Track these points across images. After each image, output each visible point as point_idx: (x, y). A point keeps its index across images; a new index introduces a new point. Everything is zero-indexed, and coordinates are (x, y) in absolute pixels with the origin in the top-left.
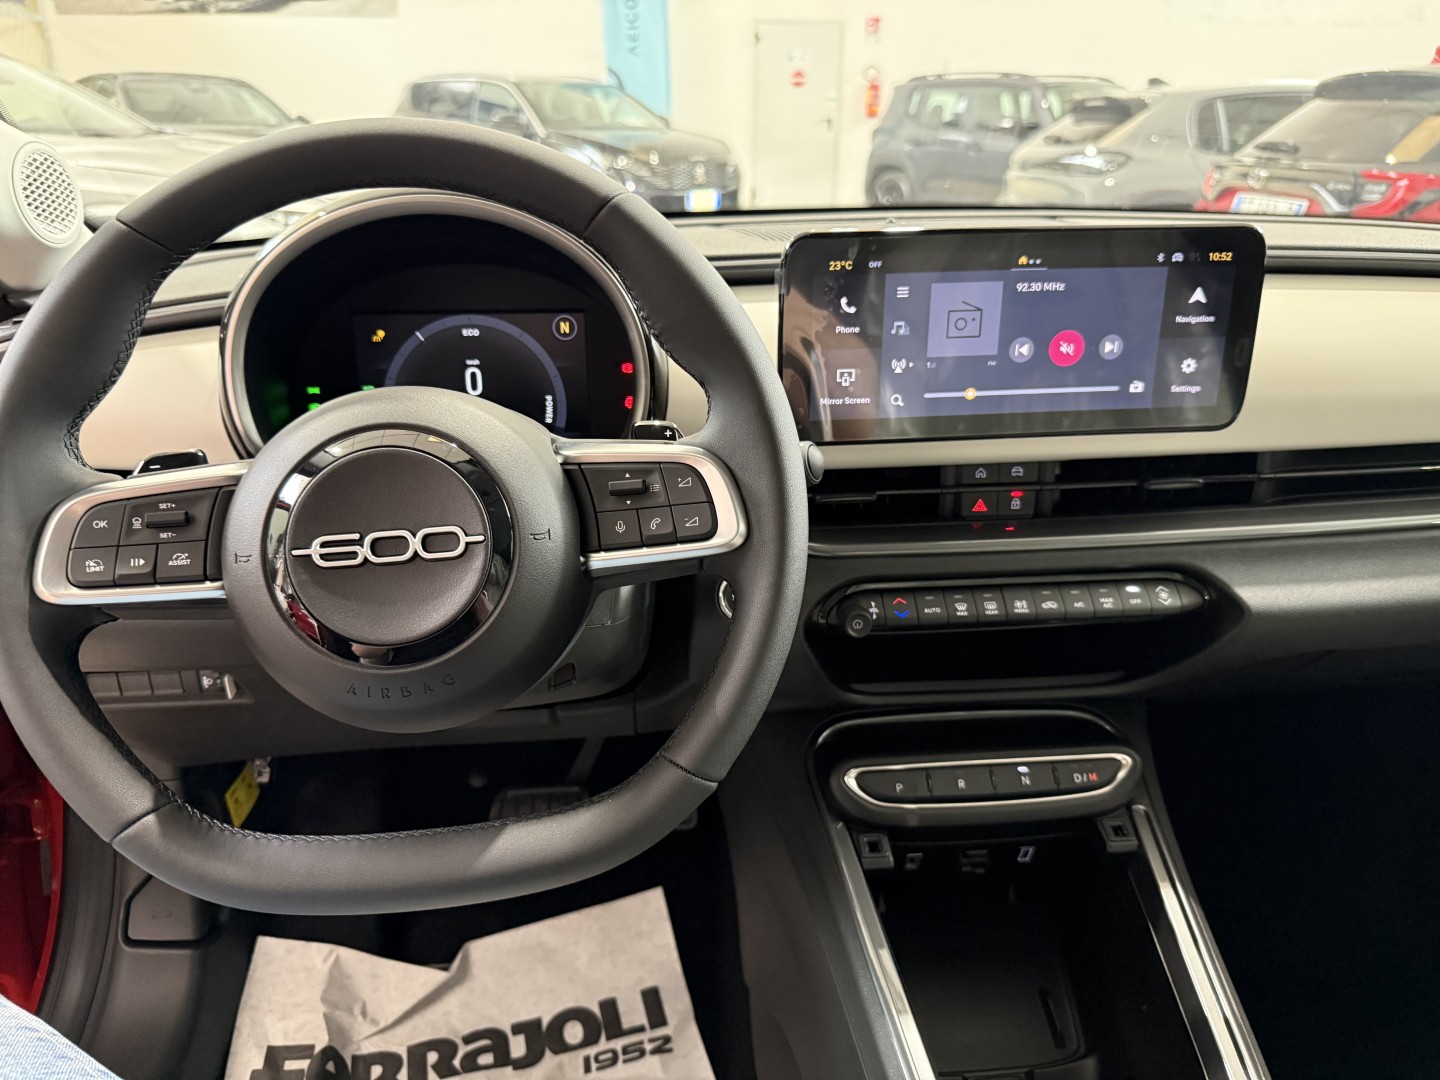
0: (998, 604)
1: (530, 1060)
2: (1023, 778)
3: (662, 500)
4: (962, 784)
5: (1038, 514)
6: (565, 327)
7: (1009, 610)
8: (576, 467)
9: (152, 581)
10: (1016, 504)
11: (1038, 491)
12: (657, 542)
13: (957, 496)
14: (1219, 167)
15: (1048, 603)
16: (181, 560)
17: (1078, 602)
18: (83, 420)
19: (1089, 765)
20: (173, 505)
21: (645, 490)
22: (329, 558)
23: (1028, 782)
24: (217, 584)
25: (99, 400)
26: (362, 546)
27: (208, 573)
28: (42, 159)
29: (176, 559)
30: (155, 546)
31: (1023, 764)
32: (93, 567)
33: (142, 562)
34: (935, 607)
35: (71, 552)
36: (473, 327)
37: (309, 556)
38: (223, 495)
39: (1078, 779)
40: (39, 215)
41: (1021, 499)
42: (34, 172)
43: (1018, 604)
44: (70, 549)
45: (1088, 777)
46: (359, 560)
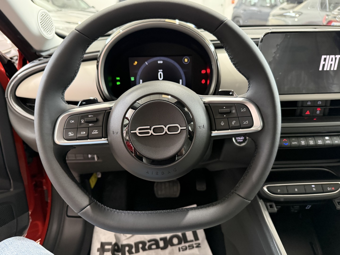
0: (313, 141)
1: (165, 248)
2: (313, 189)
3: (236, 115)
4: (296, 190)
5: (324, 115)
6: (186, 60)
7: (317, 143)
8: (208, 105)
9: (87, 138)
10: (318, 112)
11: (324, 108)
12: (235, 128)
13: (302, 110)
14: (328, 15)
15: (328, 141)
16: (95, 132)
17: (336, 141)
18: (65, 90)
19: (332, 185)
20: (93, 116)
21: (230, 112)
22: (141, 133)
23: (315, 190)
24: (106, 139)
25: (70, 84)
26: (151, 130)
27: (103, 136)
28: (44, 14)
29: (94, 132)
30: (88, 128)
31: (313, 184)
32: (71, 134)
33: (84, 133)
34: (295, 142)
35: (64, 130)
36: (161, 60)
37: (136, 133)
38: (107, 113)
39: (329, 189)
40: (44, 30)
41: (320, 111)
42: (43, 18)
43: (319, 141)
44: (64, 129)
45: (332, 189)
46: (150, 134)
